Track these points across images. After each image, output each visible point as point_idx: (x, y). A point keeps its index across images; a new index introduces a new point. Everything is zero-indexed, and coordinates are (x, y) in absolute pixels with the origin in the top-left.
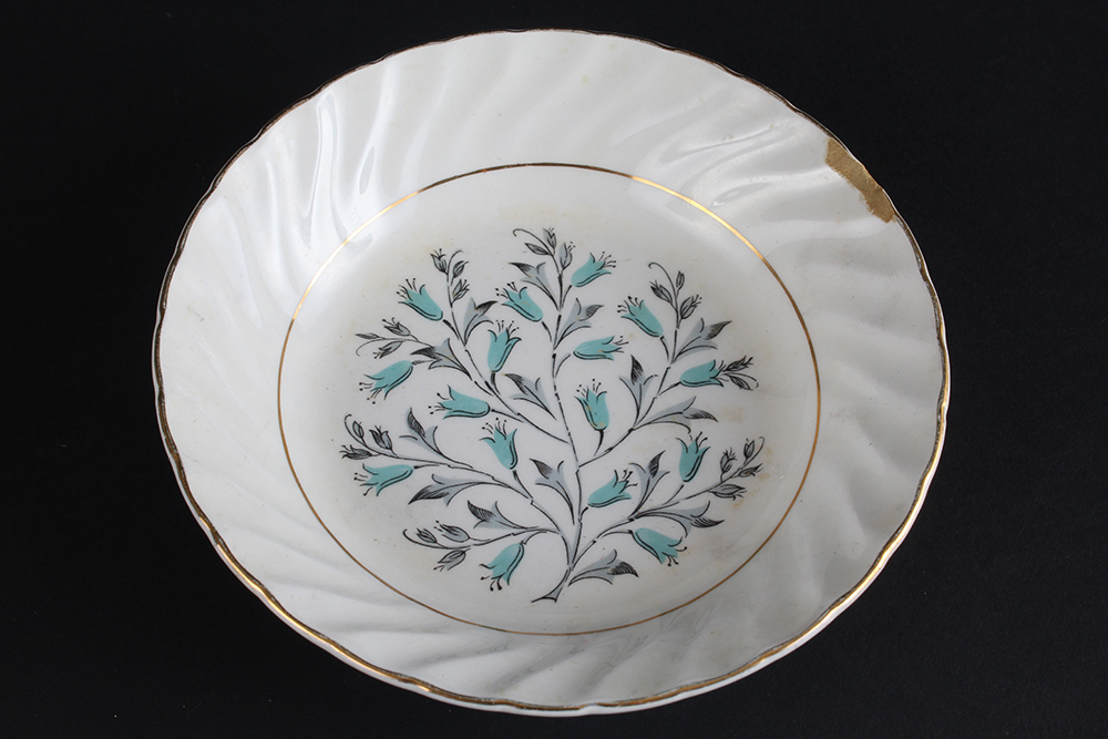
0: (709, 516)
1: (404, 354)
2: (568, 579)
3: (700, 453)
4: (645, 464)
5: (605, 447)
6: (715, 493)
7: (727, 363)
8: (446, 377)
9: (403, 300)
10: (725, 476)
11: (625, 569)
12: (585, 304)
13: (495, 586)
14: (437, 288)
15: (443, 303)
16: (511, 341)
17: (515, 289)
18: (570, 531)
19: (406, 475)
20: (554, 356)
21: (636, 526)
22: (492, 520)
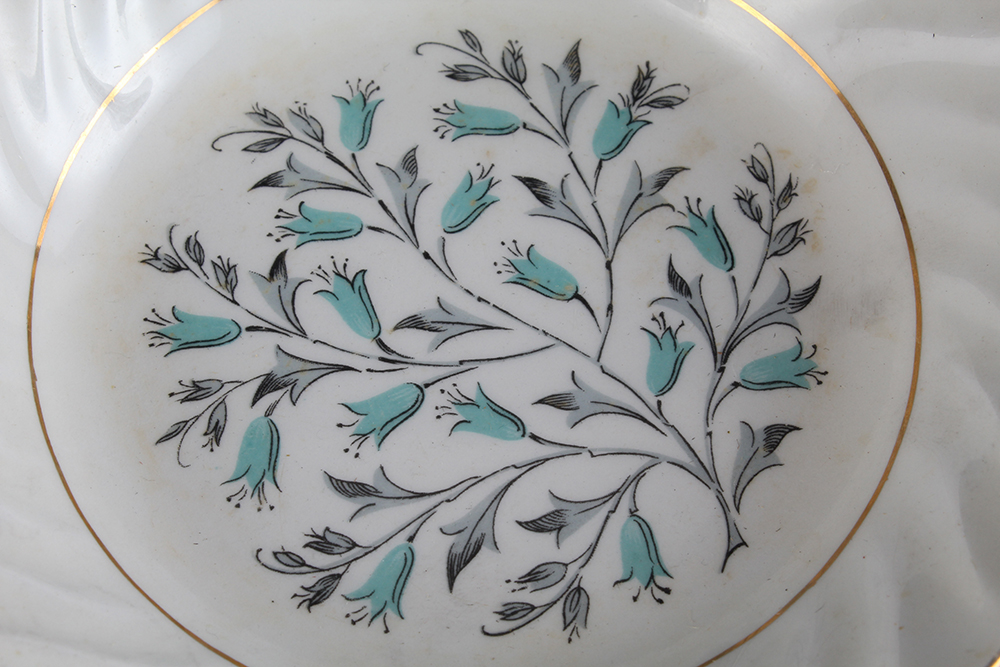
0: (799, 284)
1: (242, 415)
2: (730, 505)
3: (710, 223)
4: (666, 290)
5: (601, 313)
6: (776, 254)
7: (627, 91)
8: (325, 398)
9: (167, 348)
10: (765, 223)
11: (776, 434)
12: (394, 160)
13: (660, 594)
14: (195, 296)
15: (226, 311)
16: (357, 282)
17: (292, 216)
18: (669, 447)
19: (409, 562)
20: (426, 256)
21: (734, 369)
22: (569, 518)
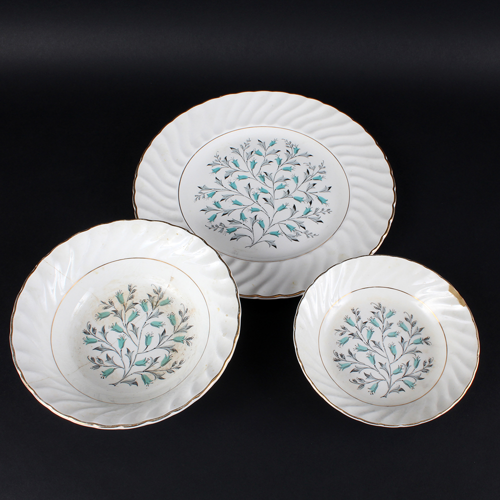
0: (421, 377)
1: (346, 335)
2: (389, 392)
3: (418, 361)
4: (406, 364)
6: (422, 371)
7: (424, 338)
8: (357, 341)
9: (345, 321)
10: (425, 367)
11: (402, 390)
12: (389, 323)
13: (372, 394)
14: (353, 318)
15: (355, 322)
16: (372, 332)
17: (372, 319)
18: (389, 380)
19: (349, 366)
20: (383, 336)
21: (404, 379)
22: (370, 377)
